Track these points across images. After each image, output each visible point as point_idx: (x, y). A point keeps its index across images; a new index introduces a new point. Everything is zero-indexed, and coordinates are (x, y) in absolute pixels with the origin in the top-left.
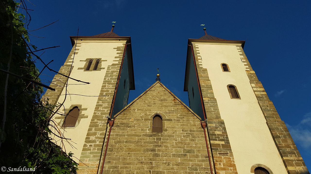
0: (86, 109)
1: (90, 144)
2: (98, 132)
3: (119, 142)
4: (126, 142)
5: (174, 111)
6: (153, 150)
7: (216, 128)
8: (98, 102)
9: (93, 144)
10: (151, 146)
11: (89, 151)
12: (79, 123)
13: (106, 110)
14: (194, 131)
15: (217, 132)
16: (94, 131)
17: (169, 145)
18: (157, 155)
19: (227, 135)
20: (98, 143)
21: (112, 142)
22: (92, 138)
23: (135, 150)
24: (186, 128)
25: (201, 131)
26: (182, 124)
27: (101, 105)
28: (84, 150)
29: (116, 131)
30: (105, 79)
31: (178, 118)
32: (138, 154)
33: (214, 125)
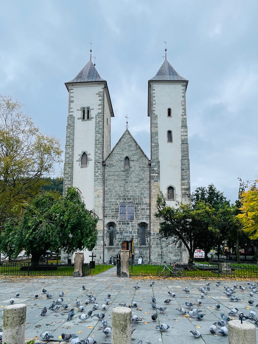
0: (90, 154)
1: (97, 178)
2: (99, 171)
3: (109, 176)
4: (113, 175)
5: (135, 154)
6: (125, 180)
7: (155, 165)
8: (95, 150)
9: (98, 178)
10: (124, 178)
11: (97, 182)
12: (89, 164)
13: (100, 155)
14: (145, 168)
15: (155, 169)
16: (97, 170)
17: (132, 177)
18: (127, 182)
19: (159, 170)
20: (100, 177)
21: (106, 175)
22: (97, 174)
23: (117, 180)
24: (141, 165)
25: (148, 167)
26: (139, 163)
27: (97, 152)
28: (95, 181)
29: (107, 169)
30: (96, 129)
31: (137, 159)
32: (119, 182)
33: (154, 164)
